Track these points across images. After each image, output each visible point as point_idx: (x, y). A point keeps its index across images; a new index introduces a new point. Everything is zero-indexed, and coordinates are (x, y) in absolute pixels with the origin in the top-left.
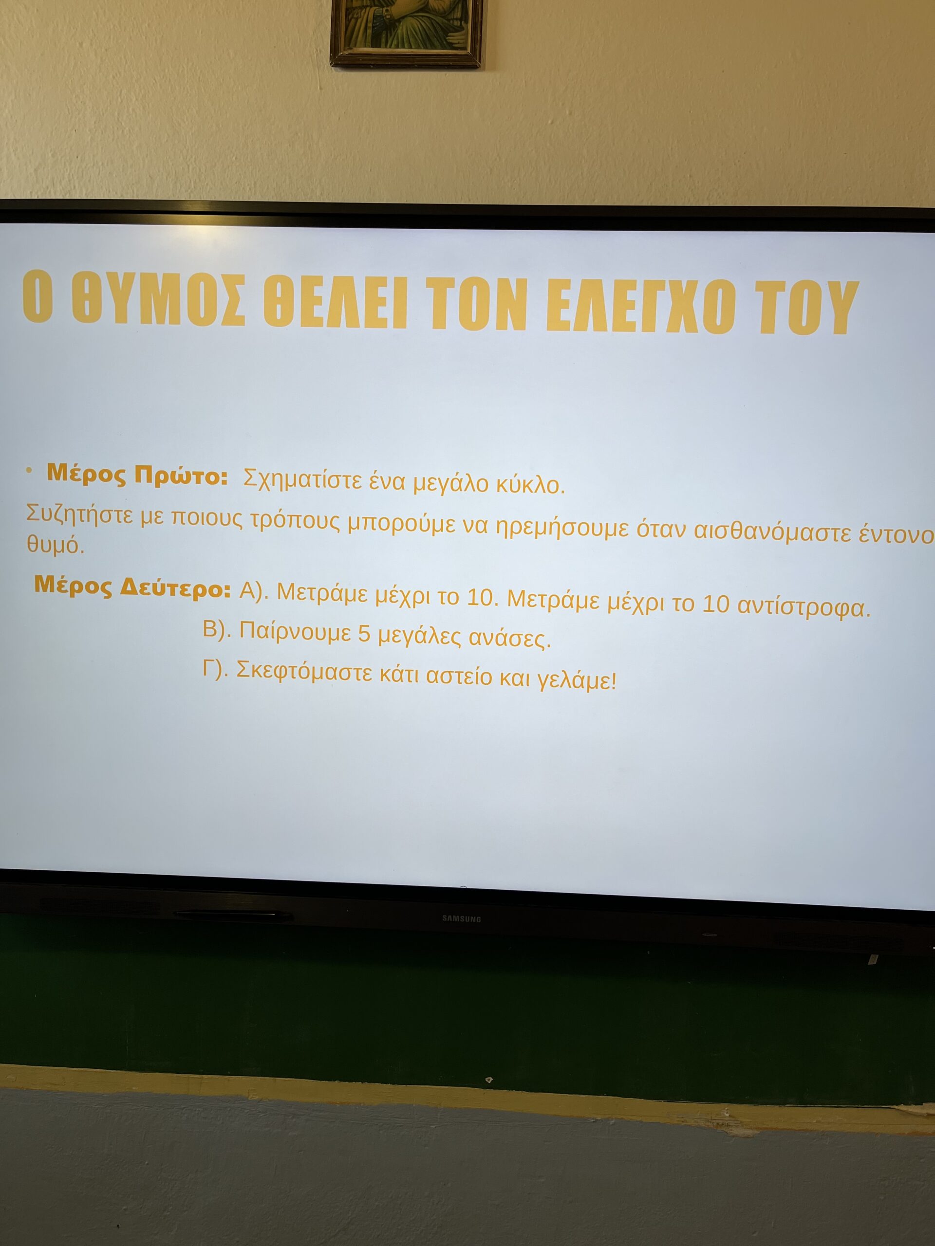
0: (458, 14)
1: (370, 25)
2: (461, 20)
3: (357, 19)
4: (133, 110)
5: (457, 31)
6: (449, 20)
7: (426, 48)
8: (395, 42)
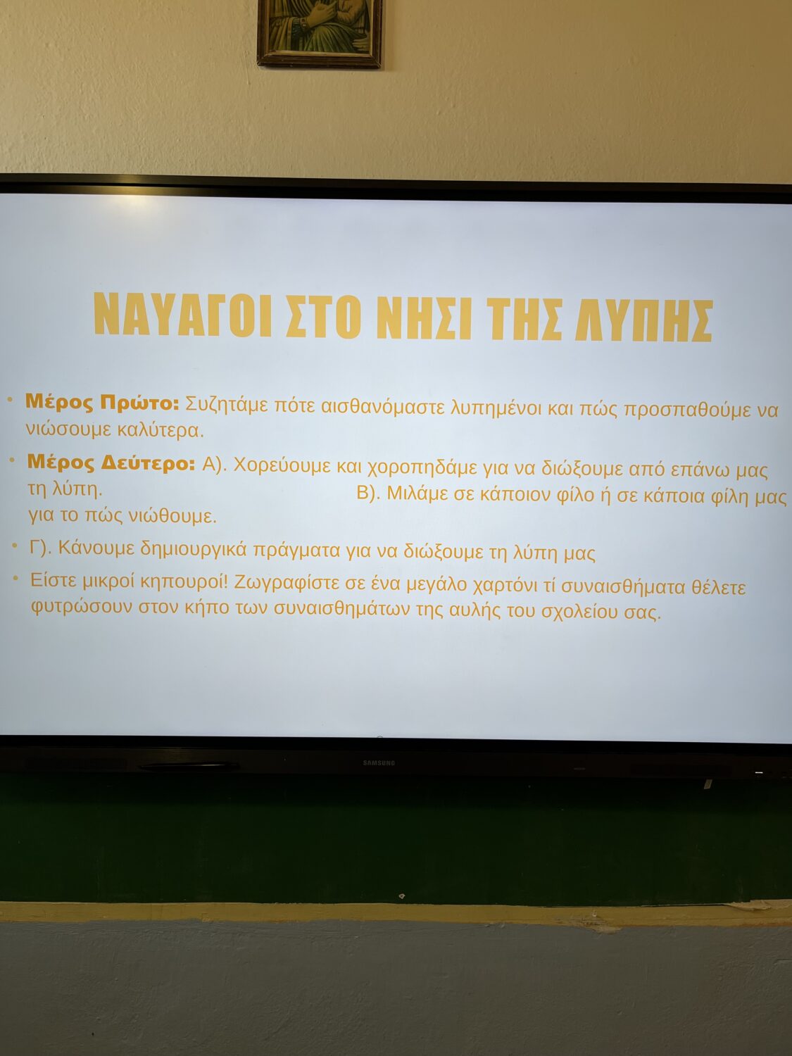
0: (362, 24)
1: (289, 32)
2: (364, 28)
3: (279, 27)
4: (93, 100)
5: (361, 38)
6: (354, 29)
7: (336, 51)
8: (310, 46)
